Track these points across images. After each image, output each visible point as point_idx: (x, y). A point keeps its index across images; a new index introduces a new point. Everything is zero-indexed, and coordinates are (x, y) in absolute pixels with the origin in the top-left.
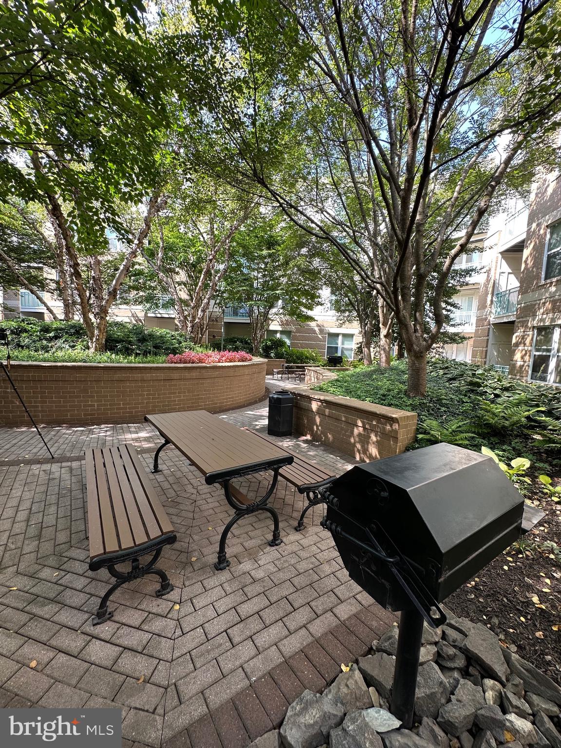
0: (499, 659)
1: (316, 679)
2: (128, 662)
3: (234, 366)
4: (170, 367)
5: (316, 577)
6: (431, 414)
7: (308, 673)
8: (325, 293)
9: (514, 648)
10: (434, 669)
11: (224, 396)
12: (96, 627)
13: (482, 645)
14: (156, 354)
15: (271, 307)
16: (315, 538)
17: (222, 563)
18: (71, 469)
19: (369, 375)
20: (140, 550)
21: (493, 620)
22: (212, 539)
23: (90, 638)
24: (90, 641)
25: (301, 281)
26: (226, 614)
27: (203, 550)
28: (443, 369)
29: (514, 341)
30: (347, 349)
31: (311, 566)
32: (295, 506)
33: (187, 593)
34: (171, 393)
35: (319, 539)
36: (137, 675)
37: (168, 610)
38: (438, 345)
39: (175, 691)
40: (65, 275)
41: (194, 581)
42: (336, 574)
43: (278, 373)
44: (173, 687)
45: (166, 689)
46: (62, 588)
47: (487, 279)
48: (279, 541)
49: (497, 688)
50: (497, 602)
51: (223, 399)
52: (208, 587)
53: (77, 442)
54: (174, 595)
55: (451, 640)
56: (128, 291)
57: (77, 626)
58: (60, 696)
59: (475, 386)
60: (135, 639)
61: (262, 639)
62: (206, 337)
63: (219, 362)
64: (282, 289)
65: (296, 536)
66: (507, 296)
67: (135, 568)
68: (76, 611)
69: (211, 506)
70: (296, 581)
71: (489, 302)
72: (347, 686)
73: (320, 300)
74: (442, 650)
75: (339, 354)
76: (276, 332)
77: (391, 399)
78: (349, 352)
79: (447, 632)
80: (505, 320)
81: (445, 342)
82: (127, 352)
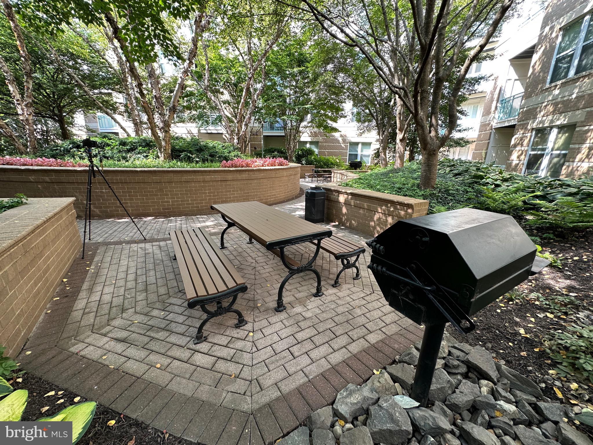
0: (492, 368)
1: (355, 378)
2: (221, 366)
3: (275, 169)
4: (225, 170)
5: (351, 317)
6: (440, 202)
7: (349, 374)
8: (348, 106)
9: (502, 362)
10: (444, 373)
11: (268, 193)
12: (196, 345)
13: (480, 359)
14: (212, 161)
15: (302, 120)
16: (348, 292)
17: (280, 307)
18: (160, 247)
19: (386, 174)
20: (222, 295)
21: (487, 345)
22: (271, 292)
23: (193, 352)
24: (194, 353)
25: (327, 96)
26: (287, 339)
27: (265, 299)
28: (450, 166)
29: (513, 142)
30: (366, 156)
31: (347, 310)
32: (331, 271)
33: (257, 326)
34: (227, 191)
35: (351, 293)
36: (229, 373)
37: (245, 336)
38: (444, 149)
39: (257, 383)
40: (131, 98)
41: (261, 318)
42: (365, 315)
43: (309, 177)
44: (255, 380)
45: (251, 382)
46: (169, 322)
47: (494, 87)
48: (321, 293)
49: (490, 385)
50: (491, 333)
51: (268, 196)
52: (272, 323)
53: (161, 229)
54: (249, 327)
55: (455, 356)
56: (182, 111)
57: (183, 344)
58: (179, 384)
59: (478, 179)
60: (225, 353)
61: (314, 354)
62: (249, 148)
63: (263, 166)
64: (311, 104)
65: (334, 290)
66: (511, 101)
67: (220, 308)
68: (181, 336)
69: (268, 270)
70: (336, 319)
71: (493, 108)
72: (379, 382)
73: (343, 112)
74: (449, 362)
75: (359, 160)
76: (306, 143)
77: (406, 191)
78: (367, 158)
79: (452, 351)
80: (507, 124)
81: (450, 146)
82: (189, 160)
